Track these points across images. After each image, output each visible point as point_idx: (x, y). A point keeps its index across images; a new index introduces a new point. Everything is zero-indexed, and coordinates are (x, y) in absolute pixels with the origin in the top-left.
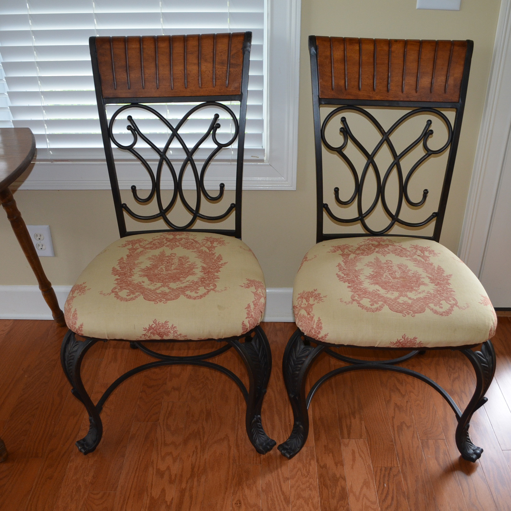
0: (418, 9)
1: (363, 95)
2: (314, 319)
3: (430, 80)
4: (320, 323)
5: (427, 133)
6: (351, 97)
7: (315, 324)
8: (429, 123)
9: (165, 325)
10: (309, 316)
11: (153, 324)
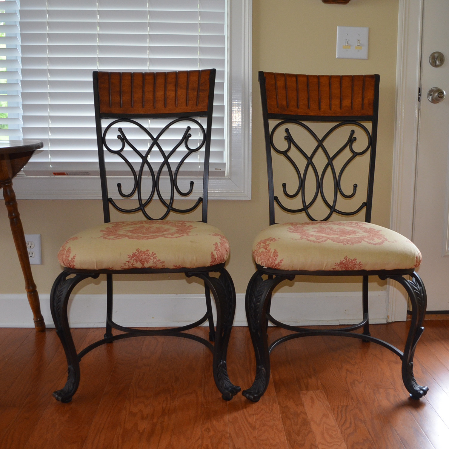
0: (337, 58)
1: (301, 111)
2: (270, 251)
3: (350, 101)
4: (276, 252)
5: (351, 140)
6: (292, 114)
7: (272, 254)
8: (353, 132)
9: (146, 253)
10: (266, 250)
11: (136, 252)
